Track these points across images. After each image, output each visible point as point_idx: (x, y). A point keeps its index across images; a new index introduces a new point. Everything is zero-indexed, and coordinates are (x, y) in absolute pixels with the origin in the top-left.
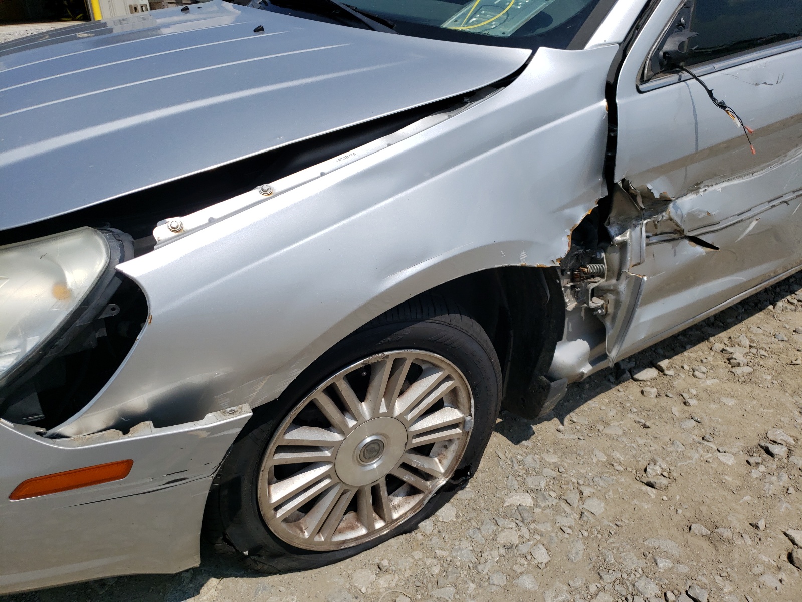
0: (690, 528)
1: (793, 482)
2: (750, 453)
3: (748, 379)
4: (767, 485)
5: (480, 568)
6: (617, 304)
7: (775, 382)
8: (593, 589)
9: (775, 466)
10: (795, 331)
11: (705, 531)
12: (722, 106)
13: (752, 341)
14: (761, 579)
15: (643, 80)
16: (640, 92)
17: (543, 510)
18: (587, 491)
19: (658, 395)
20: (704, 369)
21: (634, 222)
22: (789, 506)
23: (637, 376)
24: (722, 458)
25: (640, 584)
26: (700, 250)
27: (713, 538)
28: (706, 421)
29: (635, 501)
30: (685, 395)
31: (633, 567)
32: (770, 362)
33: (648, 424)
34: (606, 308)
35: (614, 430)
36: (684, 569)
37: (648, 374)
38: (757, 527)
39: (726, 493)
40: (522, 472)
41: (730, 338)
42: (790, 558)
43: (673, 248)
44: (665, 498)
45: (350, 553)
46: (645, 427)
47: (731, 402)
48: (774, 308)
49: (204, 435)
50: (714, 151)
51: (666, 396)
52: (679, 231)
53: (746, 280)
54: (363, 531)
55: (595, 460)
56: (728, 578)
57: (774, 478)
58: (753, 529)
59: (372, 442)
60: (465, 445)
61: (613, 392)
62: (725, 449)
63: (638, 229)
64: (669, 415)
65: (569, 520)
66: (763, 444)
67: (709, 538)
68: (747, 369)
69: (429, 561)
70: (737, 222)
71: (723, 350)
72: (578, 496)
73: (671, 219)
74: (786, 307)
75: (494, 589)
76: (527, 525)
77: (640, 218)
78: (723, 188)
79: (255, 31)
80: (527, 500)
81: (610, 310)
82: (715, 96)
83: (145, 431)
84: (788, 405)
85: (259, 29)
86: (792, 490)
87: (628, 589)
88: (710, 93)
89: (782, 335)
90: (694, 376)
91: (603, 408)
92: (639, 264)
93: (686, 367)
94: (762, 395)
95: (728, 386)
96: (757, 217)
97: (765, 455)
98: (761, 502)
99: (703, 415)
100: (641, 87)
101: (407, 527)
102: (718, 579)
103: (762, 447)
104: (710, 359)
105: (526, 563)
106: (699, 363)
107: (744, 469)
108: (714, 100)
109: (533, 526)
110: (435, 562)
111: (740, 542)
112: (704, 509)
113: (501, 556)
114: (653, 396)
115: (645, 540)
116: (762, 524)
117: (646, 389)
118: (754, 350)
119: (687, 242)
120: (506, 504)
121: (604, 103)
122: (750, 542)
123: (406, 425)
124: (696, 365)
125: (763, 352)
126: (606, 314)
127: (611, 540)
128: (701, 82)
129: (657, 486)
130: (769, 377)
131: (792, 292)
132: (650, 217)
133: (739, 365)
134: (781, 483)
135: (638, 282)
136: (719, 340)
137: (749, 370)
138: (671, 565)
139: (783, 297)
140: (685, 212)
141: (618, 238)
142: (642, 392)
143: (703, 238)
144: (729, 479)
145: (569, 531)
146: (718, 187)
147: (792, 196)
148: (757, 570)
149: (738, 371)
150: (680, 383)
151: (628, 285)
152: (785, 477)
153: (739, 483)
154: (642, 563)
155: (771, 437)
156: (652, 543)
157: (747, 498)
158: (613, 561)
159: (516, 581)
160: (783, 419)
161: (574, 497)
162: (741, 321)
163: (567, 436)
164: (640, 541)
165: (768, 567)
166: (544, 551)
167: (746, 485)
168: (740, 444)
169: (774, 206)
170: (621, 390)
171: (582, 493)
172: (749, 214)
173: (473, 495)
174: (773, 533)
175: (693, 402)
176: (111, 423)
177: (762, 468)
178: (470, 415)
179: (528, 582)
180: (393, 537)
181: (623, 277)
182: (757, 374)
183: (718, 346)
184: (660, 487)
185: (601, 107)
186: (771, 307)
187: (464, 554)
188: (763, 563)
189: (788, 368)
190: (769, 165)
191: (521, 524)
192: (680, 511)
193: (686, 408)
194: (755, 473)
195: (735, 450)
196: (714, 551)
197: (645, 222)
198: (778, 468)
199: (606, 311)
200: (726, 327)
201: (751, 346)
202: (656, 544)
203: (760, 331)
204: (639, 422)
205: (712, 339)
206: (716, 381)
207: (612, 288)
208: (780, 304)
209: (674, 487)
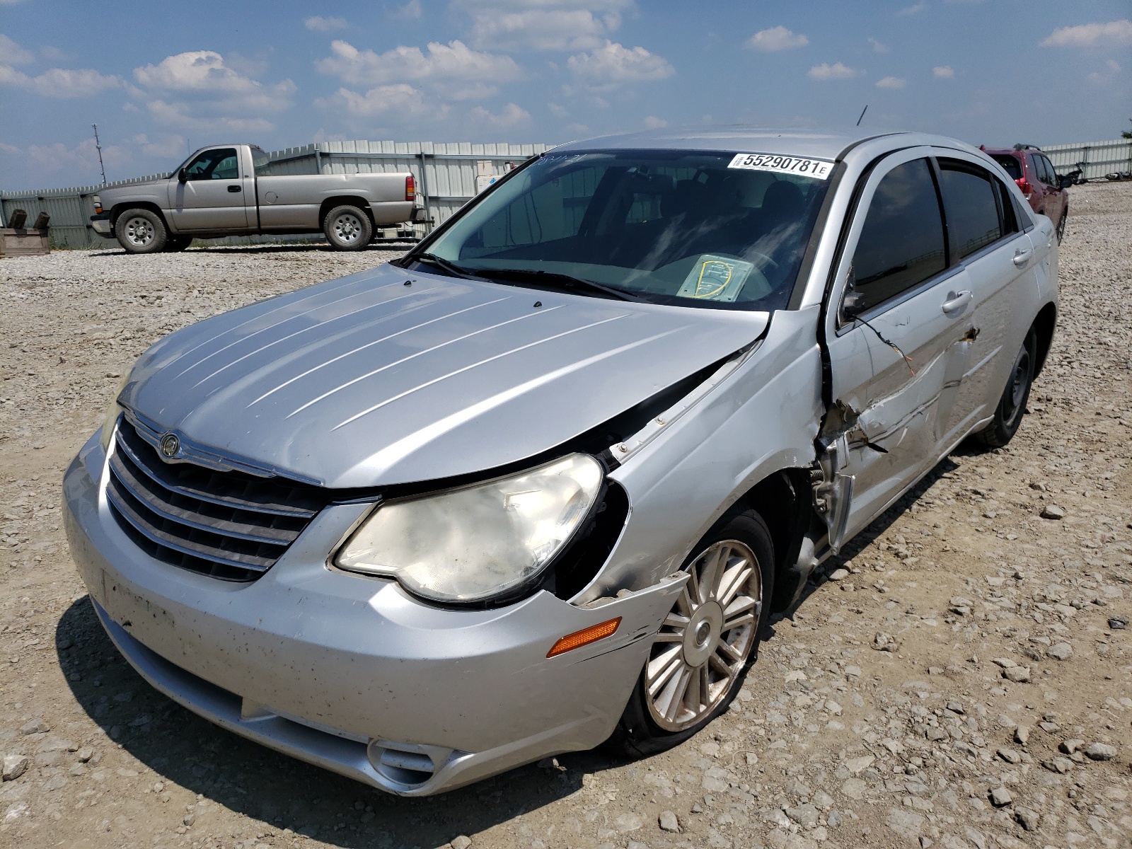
0: (929, 671)
1: (983, 629)
2: (944, 616)
3: (918, 567)
4: (967, 634)
5: (795, 723)
6: (834, 501)
7: (938, 566)
8: (884, 719)
9: (966, 621)
10: (934, 527)
11: (941, 670)
12: (888, 343)
13: (906, 538)
14: (991, 691)
15: (837, 327)
16: (838, 336)
17: (817, 680)
18: (842, 663)
19: (855, 589)
20: (882, 564)
21: (838, 434)
22: (988, 644)
23: (833, 576)
24: (927, 623)
25: (914, 709)
26: (878, 454)
27: (947, 673)
28: (902, 600)
29: (880, 662)
30: (877, 585)
31: (904, 701)
32: (927, 552)
33: (861, 609)
34: (826, 505)
35: (835, 618)
36: (937, 695)
37: (839, 574)
38: (973, 661)
39: (941, 645)
40: (784, 659)
41: (888, 539)
42: (1004, 676)
43: (861, 453)
44: (900, 656)
45: (689, 734)
46: (859, 612)
47: (914, 585)
48: (910, 511)
49: (665, 593)
50: (885, 373)
51: (862, 588)
52: (864, 439)
53: (901, 480)
54: (693, 714)
55: (834, 641)
56: (969, 695)
57: (970, 629)
58: (971, 663)
59: (703, 626)
60: (755, 628)
61: (818, 591)
62: (927, 616)
63: (841, 439)
64: (872, 601)
65: (841, 683)
66: (951, 608)
67: (944, 674)
68: (914, 559)
69: (753, 728)
70: (896, 431)
71: (889, 548)
72: (837, 666)
73: (860, 430)
74: (919, 509)
75: (813, 735)
76: (812, 691)
77: (842, 430)
78: (884, 404)
79: (535, 306)
80: (801, 676)
81: (829, 507)
82: (882, 336)
83: (625, 596)
84: (955, 580)
85: (538, 305)
86: (985, 634)
87: (907, 714)
88: (879, 334)
89: (926, 531)
90: (877, 571)
91: (819, 604)
92: (846, 467)
93: (866, 564)
94: (934, 576)
95: (906, 574)
96: (906, 426)
97: (956, 615)
98: (968, 646)
99: (898, 597)
100: (839, 333)
101: (722, 710)
102: (964, 697)
103: (951, 611)
104: (882, 556)
105: (826, 714)
106: (875, 560)
107: (945, 627)
108: (882, 339)
109: (816, 691)
110: (758, 728)
111: (966, 672)
112: (931, 658)
113: (805, 714)
114: (852, 590)
115: (902, 684)
116: (975, 659)
117: (844, 585)
118: (911, 545)
119: (868, 448)
120: (787, 681)
121: (818, 346)
122: (973, 671)
123: (723, 608)
124: (875, 562)
125: (919, 546)
126: (827, 511)
127: (878, 689)
128: (868, 325)
129: (891, 649)
130: (932, 563)
131: (918, 497)
132: (847, 429)
133: (906, 556)
134: (976, 631)
135: (848, 481)
136: (881, 540)
137: (915, 559)
138: (928, 695)
139: (913, 502)
140: (867, 424)
141: (830, 447)
142: (842, 589)
143: (878, 444)
144: (939, 636)
145: (845, 689)
146: (881, 403)
147: (923, 408)
148: (986, 687)
149: (908, 561)
150: (869, 576)
151: (840, 484)
152: (976, 627)
153: (947, 637)
154: (908, 698)
155: (954, 603)
156: (908, 685)
157: (957, 645)
158: (887, 701)
159: (827, 726)
160: (956, 590)
161: (834, 667)
162: (889, 525)
163: (803, 629)
164: (899, 686)
165: (993, 683)
166: (835, 703)
167: (952, 638)
168: (935, 612)
169: (914, 416)
170: (825, 589)
171: (839, 664)
172: (899, 425)
173: (755, 680)
174: (985, 663)
175: (886, 589)
176: (599, 594)
177: (958, 624)
178: (759, 600)
179: (835, 725)
180: (714, 718)
181: (836, 478)
182: (922, 561)
183: (884, 546)
184: (894, 650)
185: (817, 349)
186: (907, 510)
187: (777, 718)
188: (988, 682)
189: (943, 554)
190: (907, 384)
191: (807, 691)
192: (916, 662)
193: (882, 594)
194: (956, 628)
195: (934, 616)
196: (952, 682)
197: (845, 433)
198: (969, 622)
199: (826, 508)
200: (880, 532)
201: (907, 543)
202: (911, 685)
203: (909, 530)
204: (853, 610)
205: (875, 541)
206: (894, 571)
207: (828, 488)
208: (915, 507)
209: (902, 649)
